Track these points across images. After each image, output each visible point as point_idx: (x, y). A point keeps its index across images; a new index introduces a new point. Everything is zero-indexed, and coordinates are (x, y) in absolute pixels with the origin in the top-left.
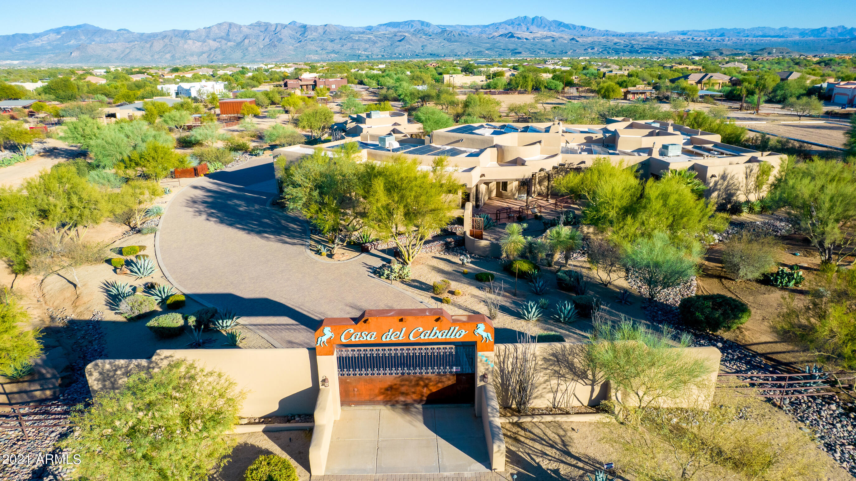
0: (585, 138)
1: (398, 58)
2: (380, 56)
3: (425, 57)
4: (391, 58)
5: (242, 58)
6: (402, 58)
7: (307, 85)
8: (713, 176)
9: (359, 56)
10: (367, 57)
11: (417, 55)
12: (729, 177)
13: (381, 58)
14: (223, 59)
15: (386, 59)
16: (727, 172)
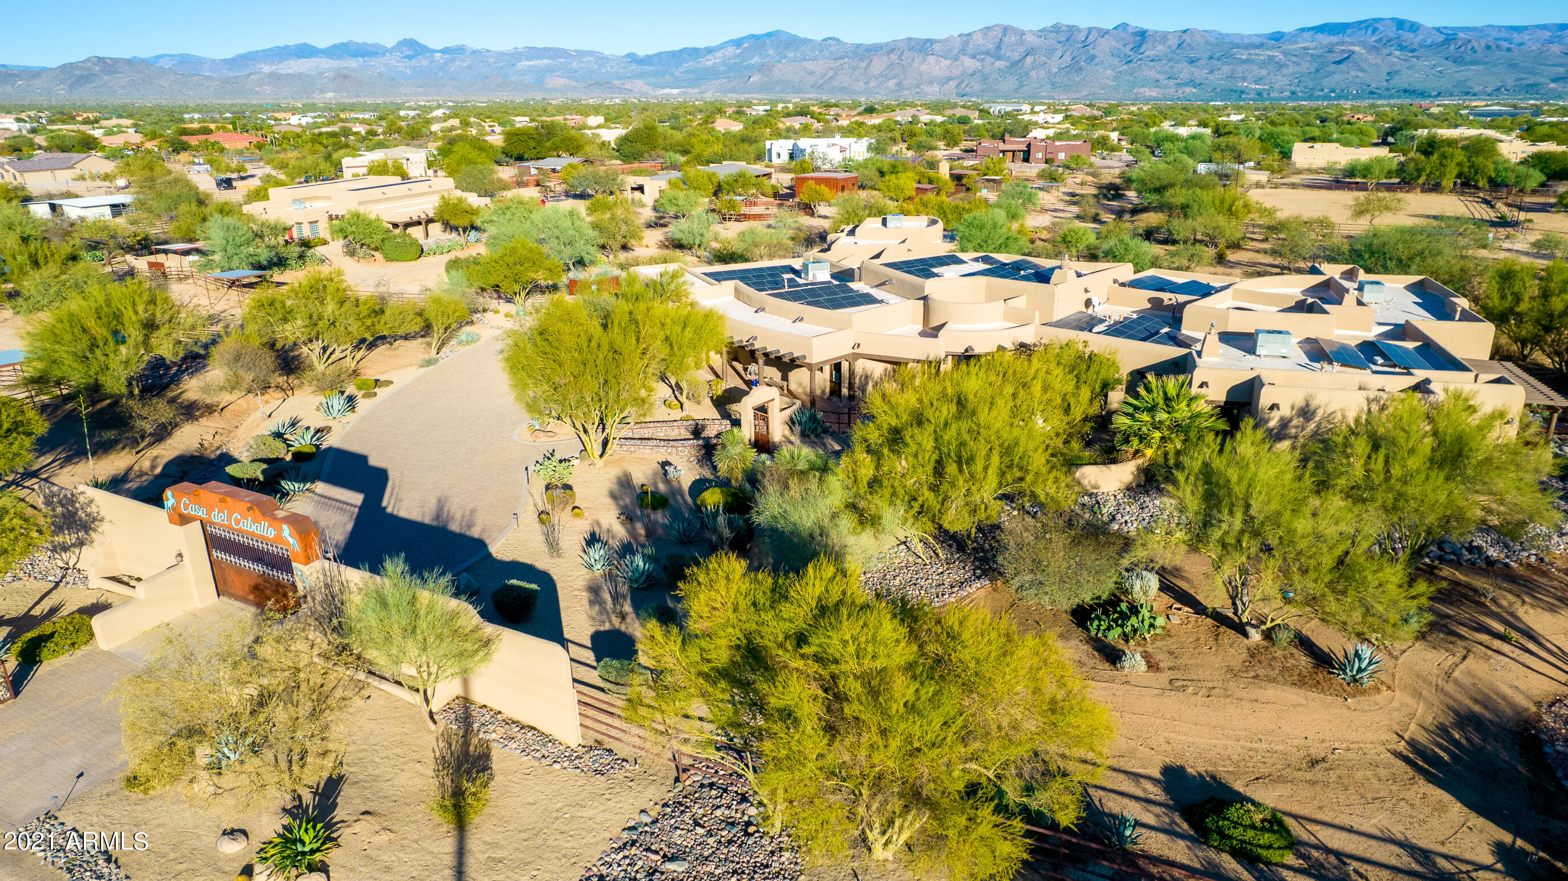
0: (1150, 300)
1: (1326, 97)
2: (1287, 94)
3: (1391, 97)
4: (1311, 98)
5: (1016, 91)
6: (1334, 99)
7: (1014, 152)
8: (1274, 407)
9: (1242, 92)
10: (1260, 94)
11: (1372, 93)
12: (1320, 413)
13: (1288, 99)
14: (982, 91)
15: (1299, 99)
16: (1314, 403)
